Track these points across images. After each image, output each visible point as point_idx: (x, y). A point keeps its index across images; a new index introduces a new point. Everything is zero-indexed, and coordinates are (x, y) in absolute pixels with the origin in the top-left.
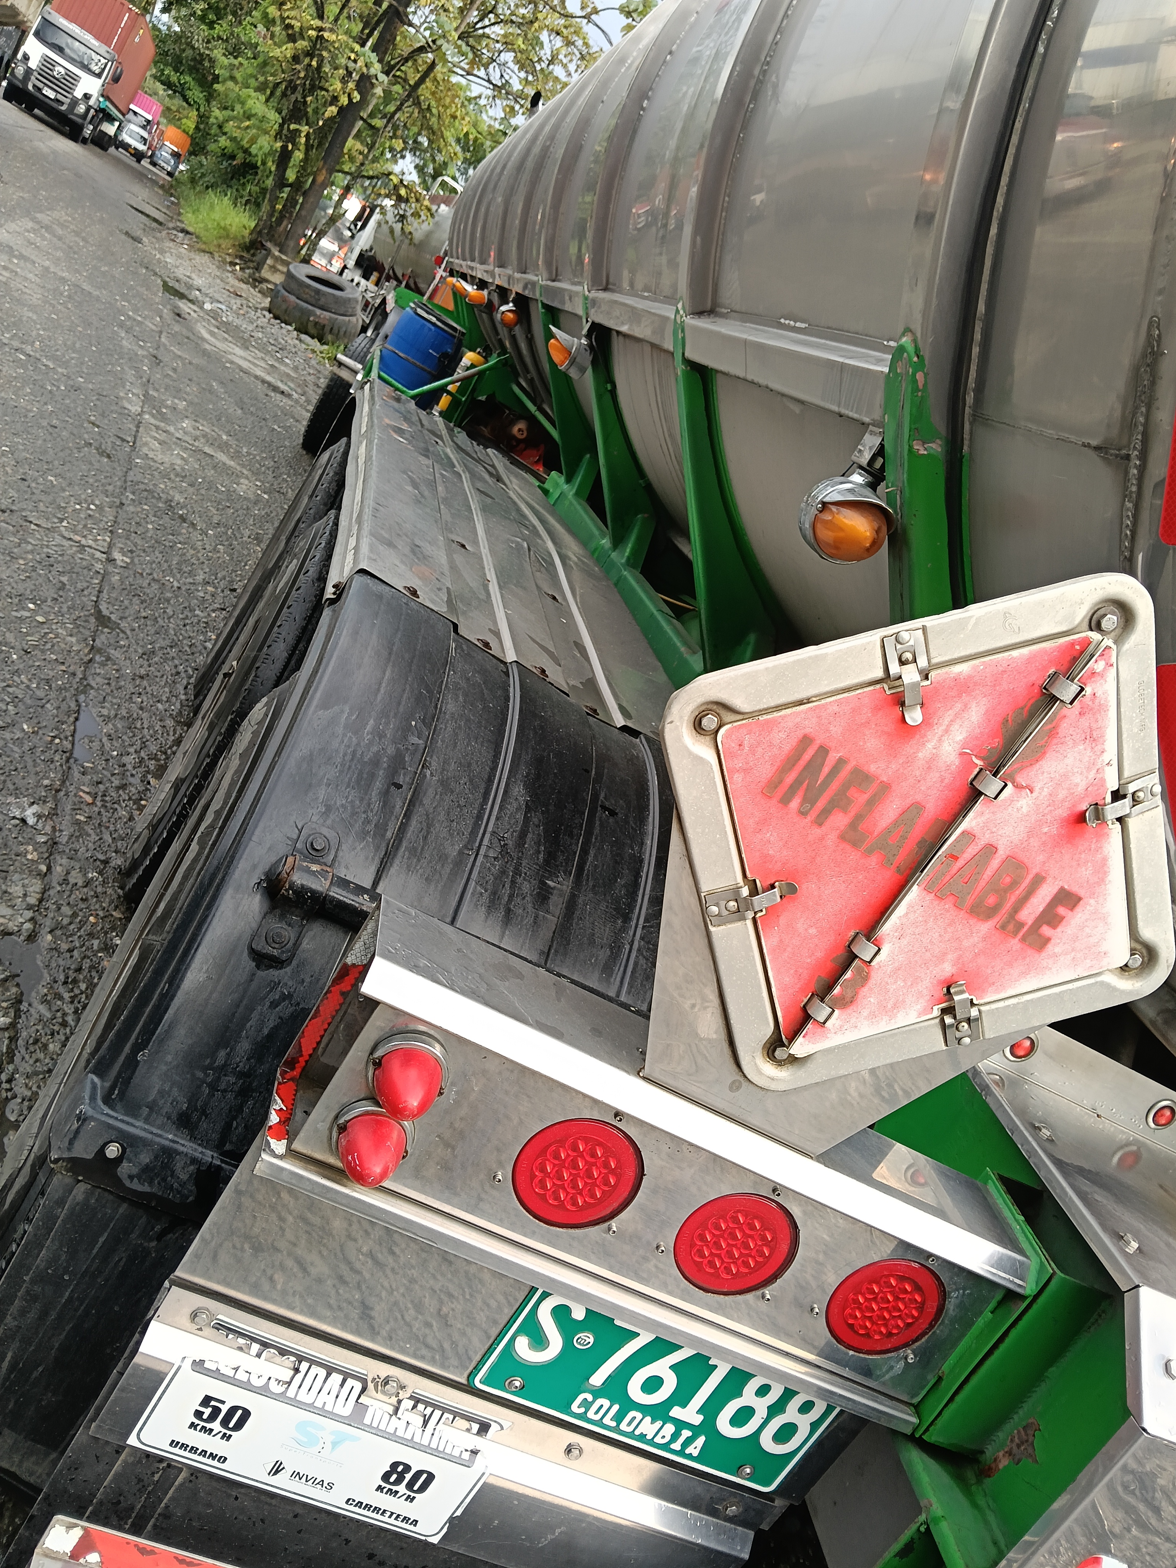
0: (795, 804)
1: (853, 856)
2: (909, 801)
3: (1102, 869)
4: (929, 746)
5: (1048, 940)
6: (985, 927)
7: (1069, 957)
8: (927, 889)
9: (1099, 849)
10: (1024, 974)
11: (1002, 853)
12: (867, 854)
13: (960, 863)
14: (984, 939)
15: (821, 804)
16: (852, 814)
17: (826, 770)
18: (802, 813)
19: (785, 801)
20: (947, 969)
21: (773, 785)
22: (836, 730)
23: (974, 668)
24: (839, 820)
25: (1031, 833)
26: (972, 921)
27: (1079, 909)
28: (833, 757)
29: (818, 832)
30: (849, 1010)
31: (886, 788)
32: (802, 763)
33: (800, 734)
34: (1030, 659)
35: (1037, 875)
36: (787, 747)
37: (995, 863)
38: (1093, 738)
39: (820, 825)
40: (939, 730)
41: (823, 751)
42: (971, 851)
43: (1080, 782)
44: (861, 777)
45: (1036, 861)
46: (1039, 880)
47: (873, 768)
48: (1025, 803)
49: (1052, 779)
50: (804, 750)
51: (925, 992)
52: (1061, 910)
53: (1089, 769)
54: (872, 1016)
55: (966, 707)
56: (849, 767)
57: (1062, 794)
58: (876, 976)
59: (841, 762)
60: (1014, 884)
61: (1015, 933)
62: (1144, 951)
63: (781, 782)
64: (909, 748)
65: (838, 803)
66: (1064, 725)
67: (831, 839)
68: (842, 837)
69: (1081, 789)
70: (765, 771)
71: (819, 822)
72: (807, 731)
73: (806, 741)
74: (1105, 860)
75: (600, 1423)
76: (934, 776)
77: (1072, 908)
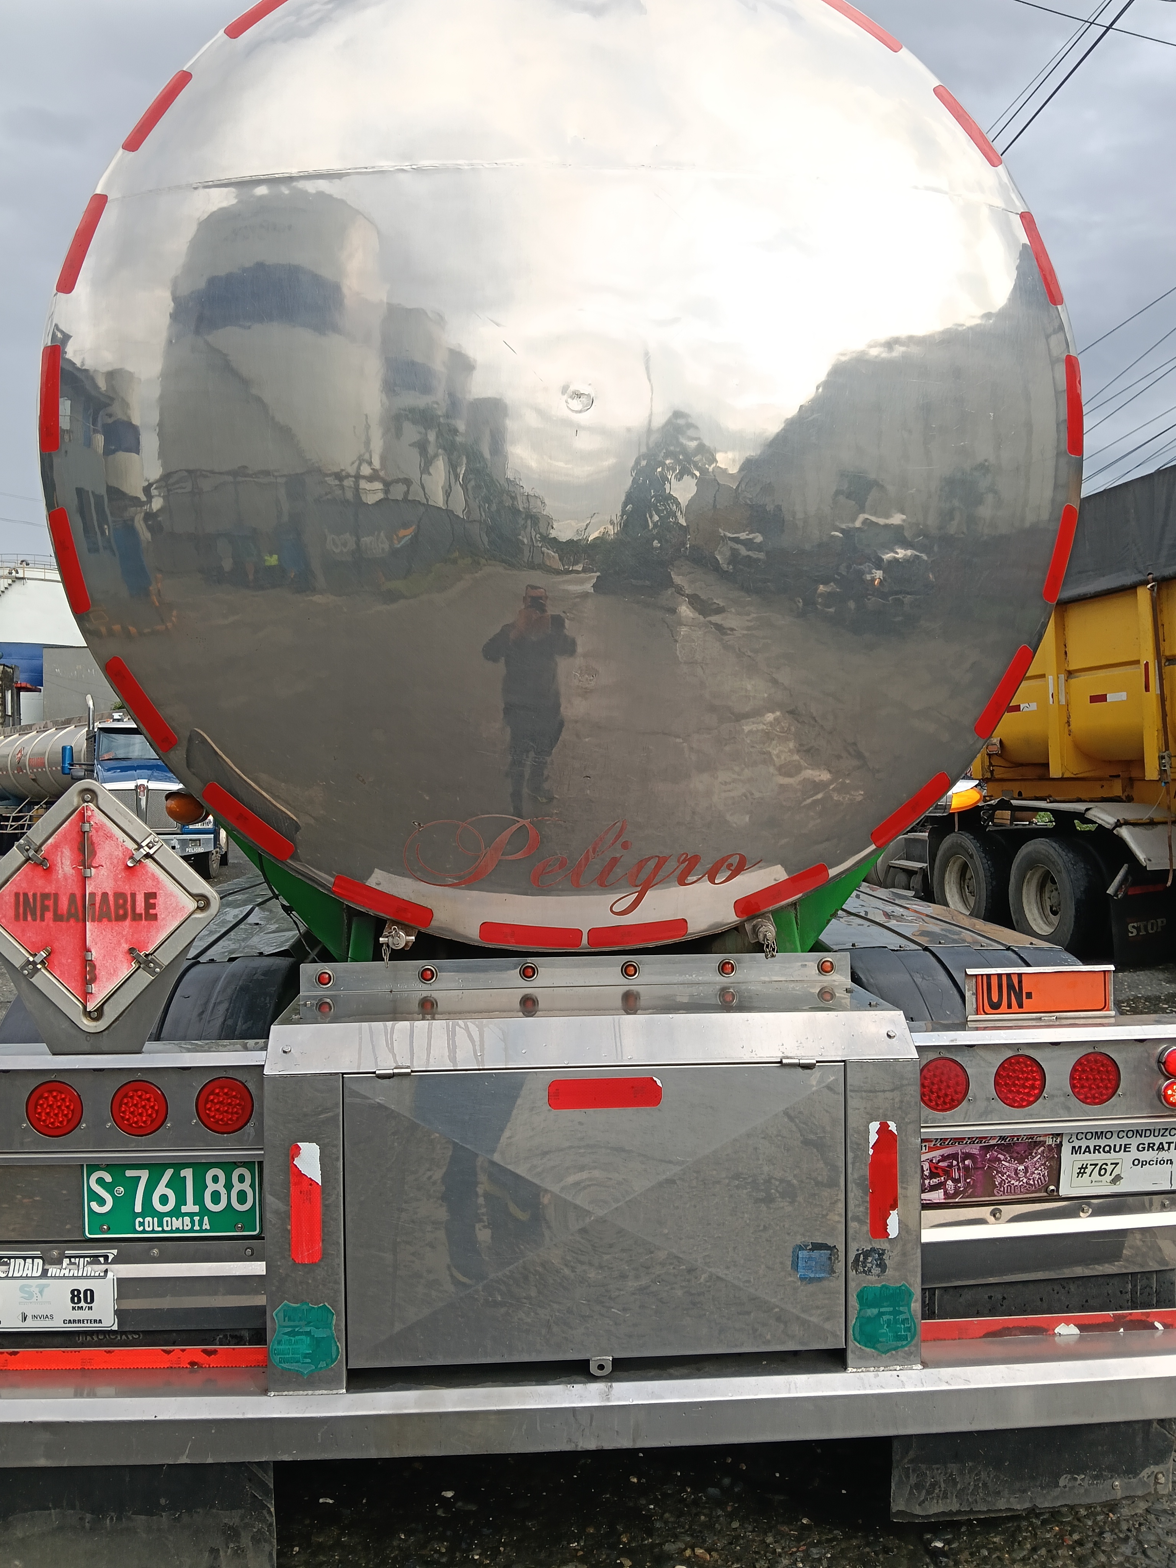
0: (29, 918)
1: (63, 925)
2: (68, 894)
3: (154, 878)
4: (60, 872)
5: (156, 915)
6: (127, 922)
7: (170, 916)
8: (93, 921)
9: (147, 872)
10: (158, 932)
11: (110, 894)
12: (68, 921)
13: (97, 905)
14: (130, 927)
15: (38, 914)
16: (52, 910)
17: (31, 900)
18: (34, 920)
19: (25, 919)
20: (126, 947)
21: (17, 917)
22: (24, 885)
23: (55, 838)
24: (49, 915)
25: (116, 881)
26: (120, 923)
27: (158, 897)
28: (30, 894)
29: (44, 923)
30: (97, 982)
31: (56, 895)
32: (21, 903)
33: (13, 893)
34: (71, 824)
35: (131, 893)
36: (12, 900)
37: (111, 898)
38: (109, 836)
39: (44, 921)
40: (59, 865)
41: (26, 895)
42: (98, 899)
43: (119, 853)
44: (45, 896)
45: (127, 889)
46: (133, 895)
47: (47, 891)
48: (103, 871)
49: (106, 858)
50: (19, 898)
51: (123, 959)
52: (152, 901)
53: (118, 848)
54: (108, 979)
55: (62, 852)
56: (38, 895)
57: (115, 861)
58: (98, 964)
59: (34, 895)
60: (125, 901)
61: (141, 920)
62: (200, 898)
63: (19, 913)
64: (54, 877)
65: (45, 908)
66: (94, 838)
67: (51, 924)
68: (55, 920)
69: (121, 855)
70: (11, 913)
71: (42, 919)
72: (15, 891)
73: (17, 895)
74: (153, 874)
75: (153, 1231)
76: (70, 881)
77: (156, 898)
